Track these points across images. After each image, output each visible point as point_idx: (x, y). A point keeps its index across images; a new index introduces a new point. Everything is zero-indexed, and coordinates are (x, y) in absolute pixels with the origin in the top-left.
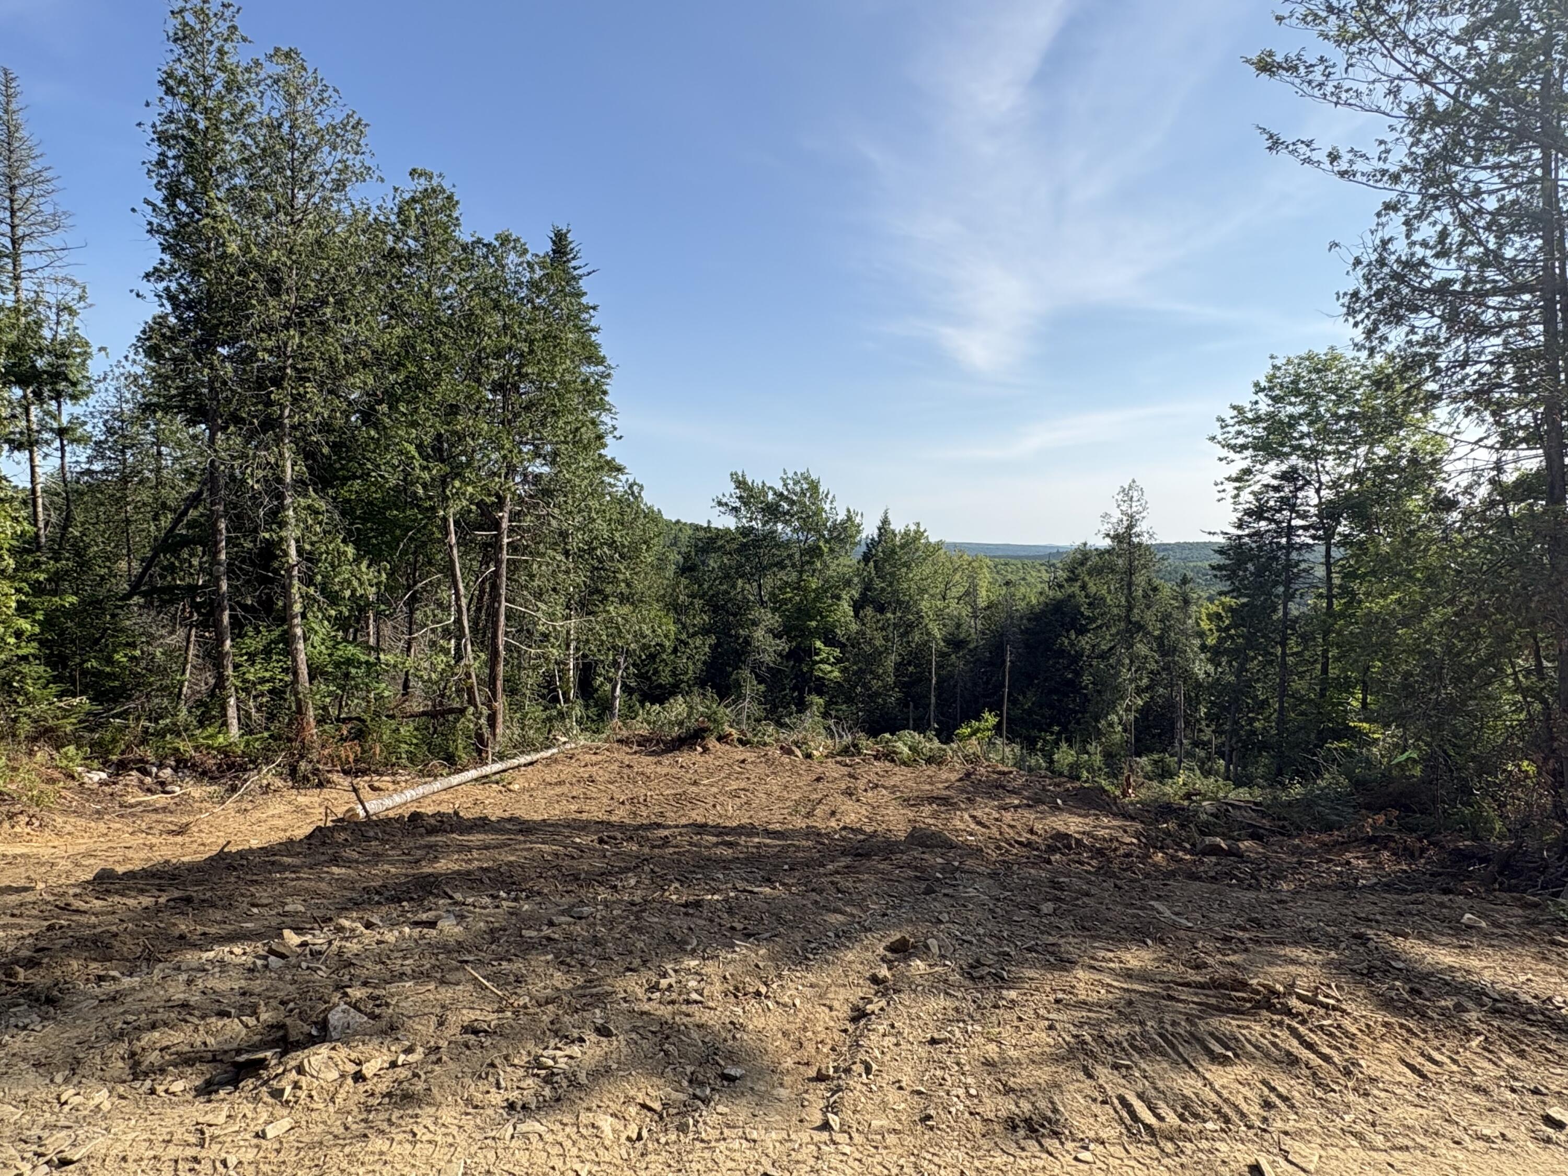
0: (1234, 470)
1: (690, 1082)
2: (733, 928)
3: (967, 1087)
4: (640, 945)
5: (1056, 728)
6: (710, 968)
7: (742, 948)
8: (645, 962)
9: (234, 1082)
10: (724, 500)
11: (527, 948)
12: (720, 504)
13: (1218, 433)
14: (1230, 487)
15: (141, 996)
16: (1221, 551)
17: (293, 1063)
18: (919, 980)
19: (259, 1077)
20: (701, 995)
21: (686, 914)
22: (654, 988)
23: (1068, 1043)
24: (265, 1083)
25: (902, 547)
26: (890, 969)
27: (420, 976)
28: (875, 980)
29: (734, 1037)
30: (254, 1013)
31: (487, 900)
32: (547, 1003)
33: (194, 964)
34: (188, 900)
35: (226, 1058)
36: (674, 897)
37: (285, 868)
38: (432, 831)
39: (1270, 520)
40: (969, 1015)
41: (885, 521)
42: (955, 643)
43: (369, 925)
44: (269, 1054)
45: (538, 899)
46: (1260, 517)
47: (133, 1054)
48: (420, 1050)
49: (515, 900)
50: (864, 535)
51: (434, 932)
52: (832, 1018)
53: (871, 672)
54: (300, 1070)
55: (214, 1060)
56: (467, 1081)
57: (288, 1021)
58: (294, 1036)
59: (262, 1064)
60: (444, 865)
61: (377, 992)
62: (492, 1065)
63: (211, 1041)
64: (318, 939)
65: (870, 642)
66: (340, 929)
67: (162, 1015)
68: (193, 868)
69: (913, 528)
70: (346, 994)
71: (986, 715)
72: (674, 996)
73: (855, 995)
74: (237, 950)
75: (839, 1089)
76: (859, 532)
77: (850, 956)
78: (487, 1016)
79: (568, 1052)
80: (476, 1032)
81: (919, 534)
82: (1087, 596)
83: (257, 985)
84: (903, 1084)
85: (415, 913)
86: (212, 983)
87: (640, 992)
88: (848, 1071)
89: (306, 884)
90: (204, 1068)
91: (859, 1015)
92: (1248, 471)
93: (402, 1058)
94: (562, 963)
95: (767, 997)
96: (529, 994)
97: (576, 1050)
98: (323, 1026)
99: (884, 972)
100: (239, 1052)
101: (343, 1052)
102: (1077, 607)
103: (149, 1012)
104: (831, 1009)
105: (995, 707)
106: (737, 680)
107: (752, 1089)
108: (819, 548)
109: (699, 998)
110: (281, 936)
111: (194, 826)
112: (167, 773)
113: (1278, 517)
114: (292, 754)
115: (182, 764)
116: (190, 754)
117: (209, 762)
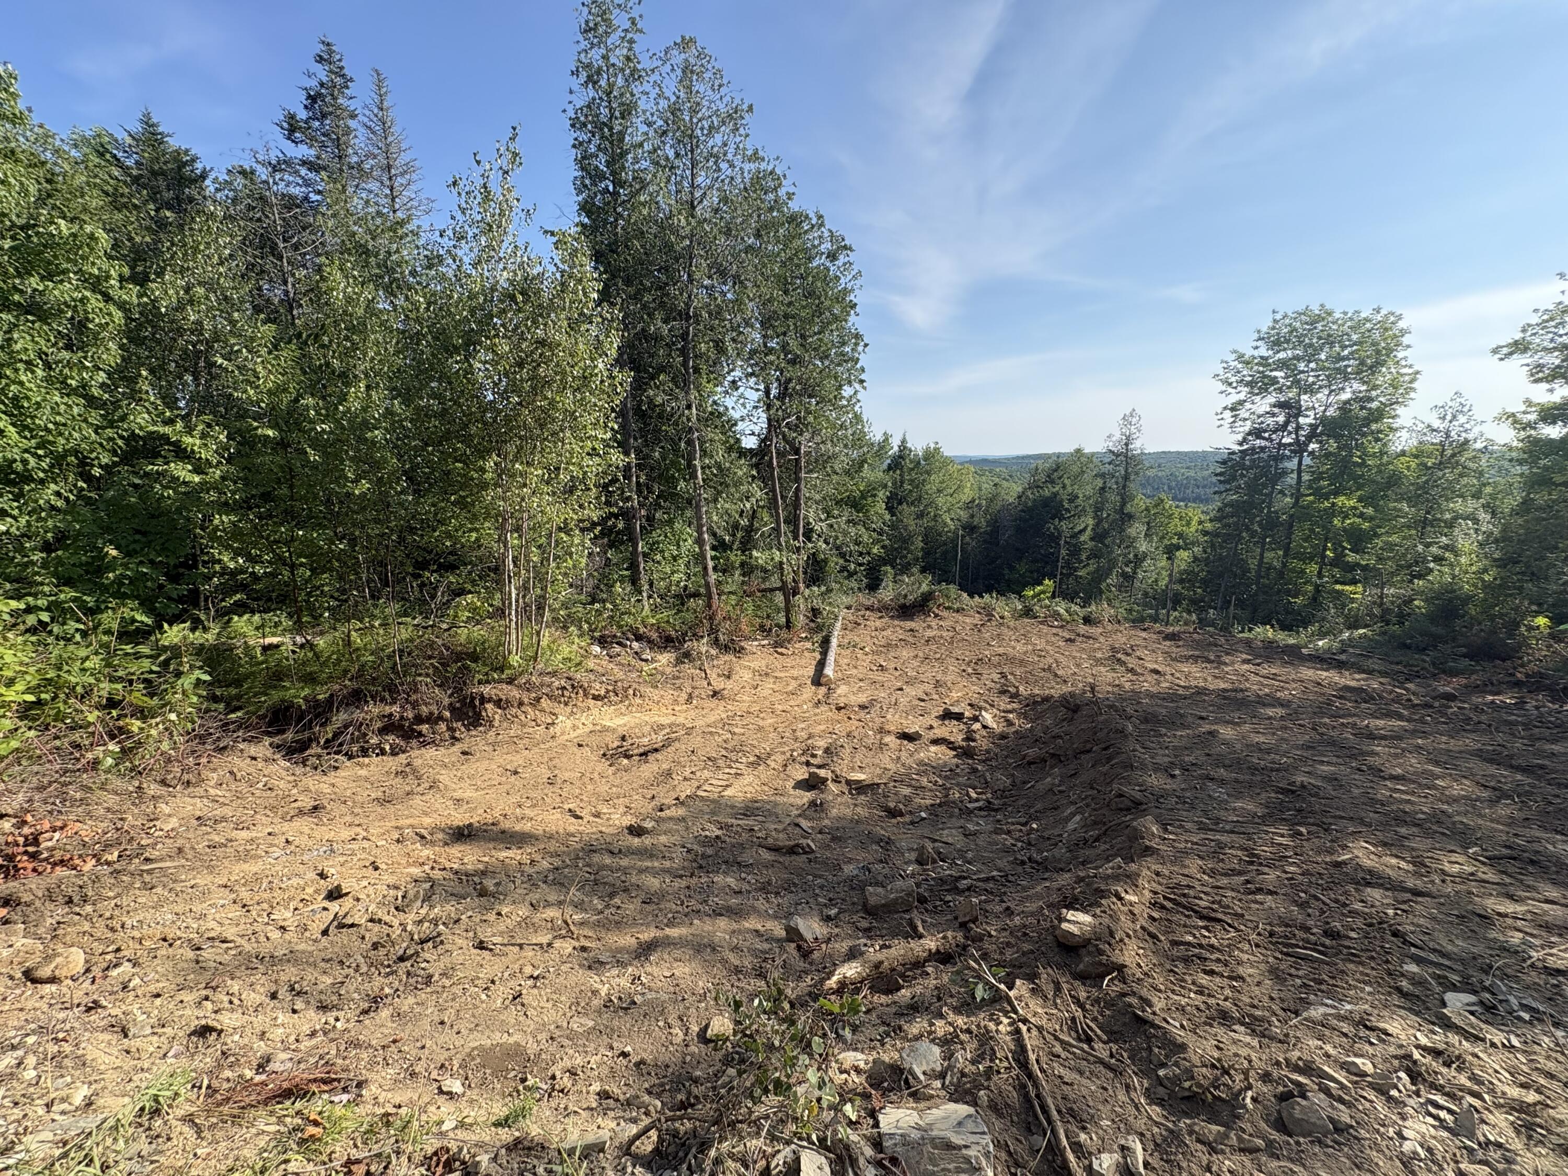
0: (1230, 402)
13: (1221, 372)
14: (1228, 414)
16: (1224, 462)
25: (925, 459)
41: (904, 441)
46: (1259, 437)
50: (891, 451)
65: (905, 528)
69: (932, 446)
76: (888, 449)
81: (937, 450)
82: (1067, 494)
92: (1241, 403)
111: (725, 692)
112: (636, 645)
113: (1274, 436)
114: (712, 629)
115: (639, 638)
116: (642, 630)
117: (654, 636)
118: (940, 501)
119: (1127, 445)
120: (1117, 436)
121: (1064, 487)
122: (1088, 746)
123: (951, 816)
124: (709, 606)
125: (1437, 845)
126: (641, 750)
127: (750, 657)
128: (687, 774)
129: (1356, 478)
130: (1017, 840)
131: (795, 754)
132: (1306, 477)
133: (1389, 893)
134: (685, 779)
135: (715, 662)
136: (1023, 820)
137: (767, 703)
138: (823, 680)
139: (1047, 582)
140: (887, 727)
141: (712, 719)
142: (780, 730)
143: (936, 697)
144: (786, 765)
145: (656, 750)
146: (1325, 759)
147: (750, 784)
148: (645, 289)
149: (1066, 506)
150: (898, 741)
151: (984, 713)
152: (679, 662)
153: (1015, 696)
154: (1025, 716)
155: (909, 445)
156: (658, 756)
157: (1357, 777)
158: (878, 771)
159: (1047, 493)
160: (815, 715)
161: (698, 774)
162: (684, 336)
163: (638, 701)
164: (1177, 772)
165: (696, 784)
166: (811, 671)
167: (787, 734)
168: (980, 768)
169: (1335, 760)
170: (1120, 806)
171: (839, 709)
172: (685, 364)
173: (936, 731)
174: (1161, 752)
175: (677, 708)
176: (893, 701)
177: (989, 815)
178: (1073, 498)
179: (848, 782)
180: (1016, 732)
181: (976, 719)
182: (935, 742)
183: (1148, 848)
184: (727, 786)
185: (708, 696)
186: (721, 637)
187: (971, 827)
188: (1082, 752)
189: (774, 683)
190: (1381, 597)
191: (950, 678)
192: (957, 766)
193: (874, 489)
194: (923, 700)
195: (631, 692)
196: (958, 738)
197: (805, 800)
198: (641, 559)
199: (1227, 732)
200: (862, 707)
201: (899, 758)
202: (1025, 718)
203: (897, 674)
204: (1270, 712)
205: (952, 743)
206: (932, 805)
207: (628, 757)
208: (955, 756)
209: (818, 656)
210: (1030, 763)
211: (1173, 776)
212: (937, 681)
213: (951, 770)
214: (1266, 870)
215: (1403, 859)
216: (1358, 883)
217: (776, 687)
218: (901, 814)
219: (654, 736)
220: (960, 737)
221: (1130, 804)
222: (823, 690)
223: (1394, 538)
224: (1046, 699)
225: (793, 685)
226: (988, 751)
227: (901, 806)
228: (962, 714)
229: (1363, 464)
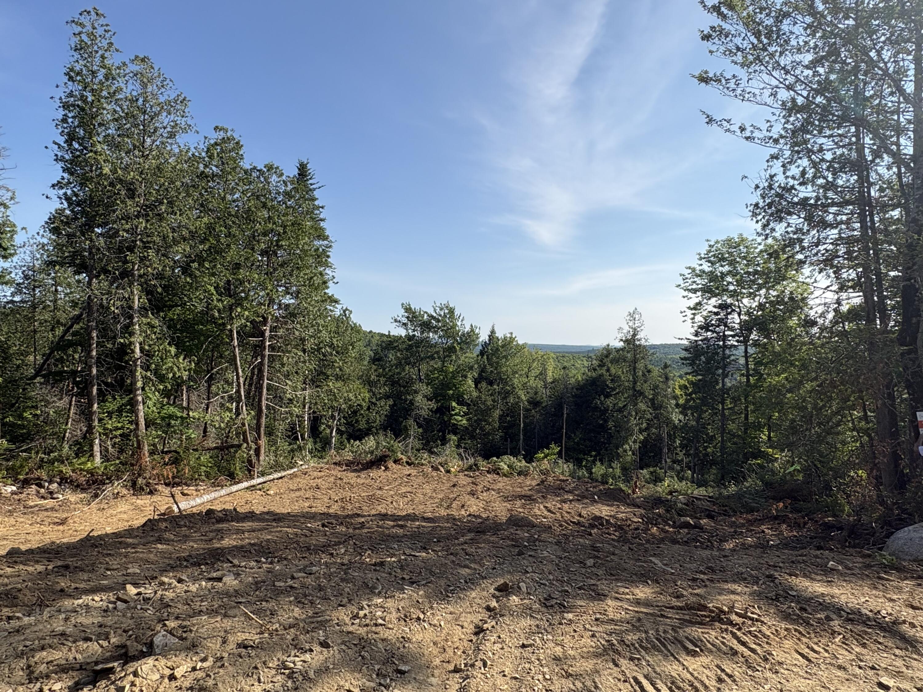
0: (692, 303)
1: (378, 675)
2: (403, 579)
3: (544, 674)
4: (347, 590)
5: (594, 453)
6: (390, 604)
7: (409, 590)
8: (350, 601)
9: (93, 682)
10: (398, 319)
11: (278, 593)
12: (396, 321)
13: (681, 282)
14: (689, 313)
15: (36, 629)
16: (686, 349)
17: (131, 670)
18: (515, 608)
19: (109, 679)
20: (384, 620)
21: (375, 570)
22: (356, 616)
23: (603, 645)
24: (113, 683)
25: (503, 346)
26: (497, 602)
27: (212, 612)
28: (488, 609)
29: (404, 646)
30: (107, 638)
31: (253, 564)
32: (290, 627)
33: (69, 608)
34: (67, 567)
35: (88, 667)
36: (368, 560)
37: (128, 545)
38: (220, 520)
39: (713, 332)
40: (545, 629)
41: (493, 332)
42: (534, 403)
43: (180, 581)
44: (116, 664)
45: (285, 562)
46: (707, 330)
47: (29, 667)
48: (211, 659)
49: (271, 563)
50: (480, 340)
51: (221, 584)
52: (463, 633)
53: (485, 421)
54: (135, 674)
55: (81, 669)
56: (240, 678)
57: (128, 643)
58: (132, 652)
59: (111, 670)
60: (227, 542)
61: (185, 623)
62: (256, 668)
63: (79, 656)
64: (148, 591)
65: (484, 403)
66: (162, 584)
67: (48, 641)
68: (69, 547)
69: (509, 335)
70: (165, 625)
71: (553, 446)
72: (368, 621)
73: (476, 618)
74: (97, 598)
75: (468, 677)
76: (478, 338)
77: (474, 594)
78: (252, 637)
79: (302, 659)
80: (246, 647)
81: (512, 339)
82: (610, 375)
83: (109, 620)
84: (506, 673)
85: (209, 572)
86: (81, 619)
87: (347, 620)
88: (473, 666)
89: (141, 555)
90: (75, 674)
91: (479, 631)
92: (699, 304)
93: (199, 665)
94: (299, 602)
95: (424, 621)
96: (279, 622)
97: (307, 657)
98: (150, 645)
99: (494, 604)
100: (96, 663)
101: (163, 662)
102: (605, 381)
103: (40, 639)
104: (462, 627)
105: (558, 442)
106: (405, 426)
107: (415, 679)
108: (454, 347)
109: (383, 622)
110: (124, 589)
112: (54, 486)
113: (717, 330)
115: (62, 481)
119: (634, 335)
120: (626, 328)
138: (167, 511)
155: (497, 334)
159: (596, 374)
186: (140, 481)
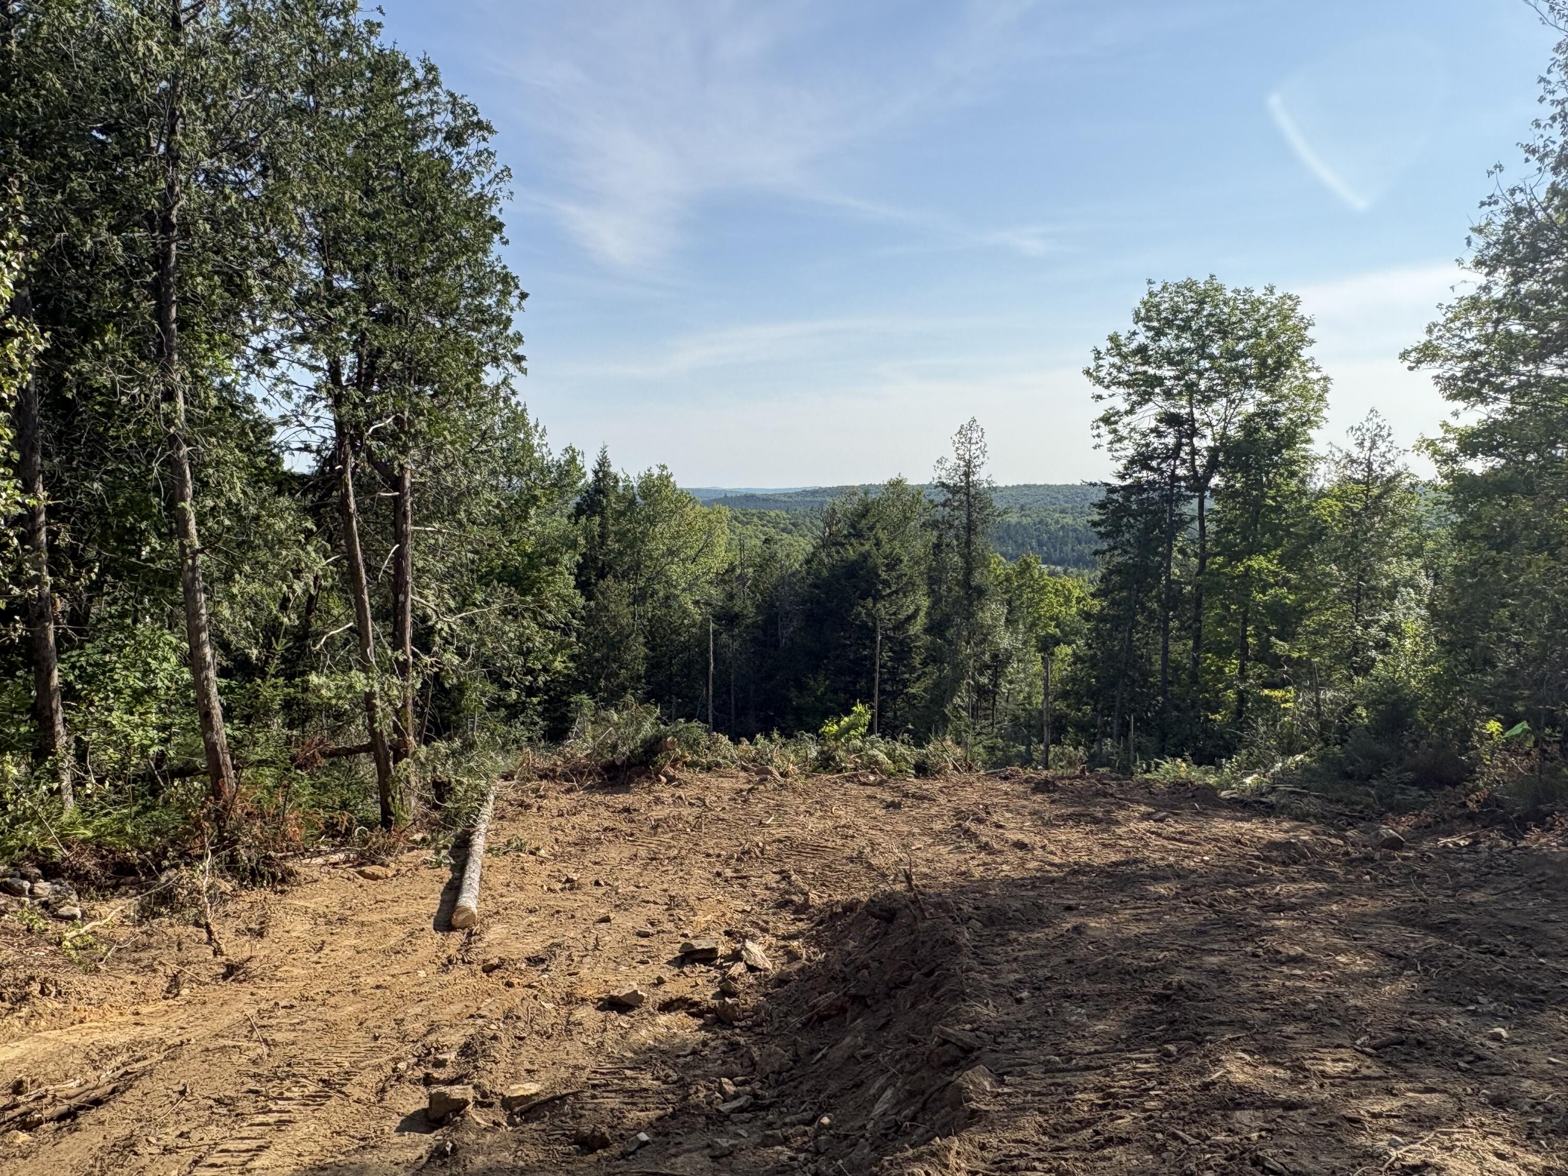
16: (1102, 506)
41: (603, 463)
46: (1144, 466)
65: (613, 621)
69: (656, 472)
81: (665, 480)
111: (253, 965)
112: (44, 888)
113: (1164, 465)
114: (221, 839)
115: (51, 871)
116: (59, 853)
117: (90, 864)
118: (674, 570)
119: (967, 474)
120: (952, 460)
121: (878, 544)
122: (907, 973)
123: (692, 1130)
124: (216, 791)
125: (1324, 1041)
126: (62, 1108)
127: (307, 889)
128: (170, 1139)
129: (1273, 529)
130: (799, 1150)
131: (402, 1066)
132: (1211, 527)
133: (1259, 1114)
134: (166, 1150)
135: (230, 907)
136: (808, 1115)
137: (344, 976)
138: (458, 919)
139: (859, 708)
140: (580, 993)
141: (223, 1021)
142: (370, 1023)
143: (669, 926)
144: (383, 1090)
145: (97, 1102)
146: (1216, 947)
147: (310, 1138)
148: (72, 166)
149: (884, 576)
150: (601, 1015)
151: (749, 944)
152: (146, 913)
153: (801, 909)
154: (815, 940)
155: (613, 470)
156: (103, 1113)
157: (1249, 966)
158: (564, 1074)
159: (851, 554)
160: (442, 987)
161: (195, 1136)
162: (160, 260)
163: (53, 1004)
164: (1025, 994)
165: (191, 1156)
166: (433, 904)
167: (386, 1030)
168: (742, 1040)
169: (1228, 945)
170: (944, 1059)
171: (489, 969)
172: (160, 313)
173: (667, 987)
174: (1006, 967)
175: (144, 1009)
176: (592, 941)
177: (756, 1118)
178: (893, 563)
179: (507, 1103)
180: (802, 970)
181: (736, 957)
182: (667, 1007)
183: (974, 1112)
184: (260, 1148)
185: (215, 978)
186: (243, 854)
187: (724, 1142)
188: (897, 987)
189: (359, 935)
190: (1317, 704)
191: (694, 889)
192: (705, 1044)
193: (552, 549)
194: (645, 935)
195: (35, 988)
196: (706, 994)
197: (422, 1150)
198: (56, 703)
199: (1097, 925)
200: (534, 961)
201: (601, 1045)
202: (818, 944)
203: (600, 892)
204: (1161, 889)
205: (696, 1004)
206: (660, 1119)
207: (27, 1125)
208: (701, 1028)
209: (447, 874)
210: (822, 1019)
211: (1019, 1001)
212: (672, 898)
213: (694, 1052)
214: (1122, 1112)
215: (1281, 1065)
216: (1225, 1107)
217: (362, 944)
218: (604, 1144)
219: (91, 1074)
220: (711, 992)
221: (957, 1053)
222: (457, 938)
223: (1327, 616)
224: (849, 908)
225: (397, 934)
226: (756, 1010)
227: (604, 1129)
228: (713, 951)
229: (1278, 509)
